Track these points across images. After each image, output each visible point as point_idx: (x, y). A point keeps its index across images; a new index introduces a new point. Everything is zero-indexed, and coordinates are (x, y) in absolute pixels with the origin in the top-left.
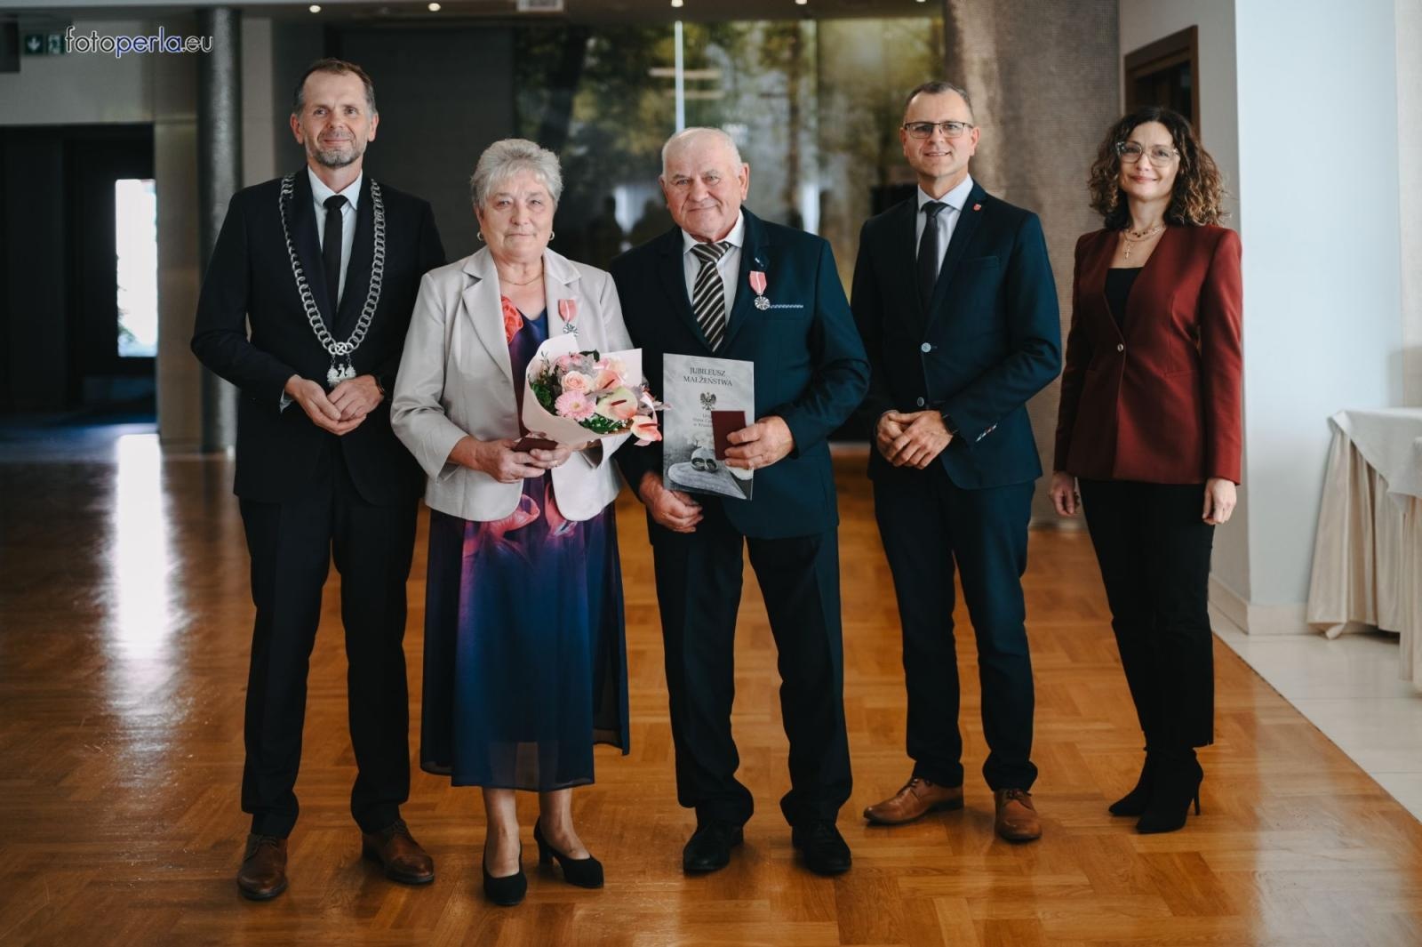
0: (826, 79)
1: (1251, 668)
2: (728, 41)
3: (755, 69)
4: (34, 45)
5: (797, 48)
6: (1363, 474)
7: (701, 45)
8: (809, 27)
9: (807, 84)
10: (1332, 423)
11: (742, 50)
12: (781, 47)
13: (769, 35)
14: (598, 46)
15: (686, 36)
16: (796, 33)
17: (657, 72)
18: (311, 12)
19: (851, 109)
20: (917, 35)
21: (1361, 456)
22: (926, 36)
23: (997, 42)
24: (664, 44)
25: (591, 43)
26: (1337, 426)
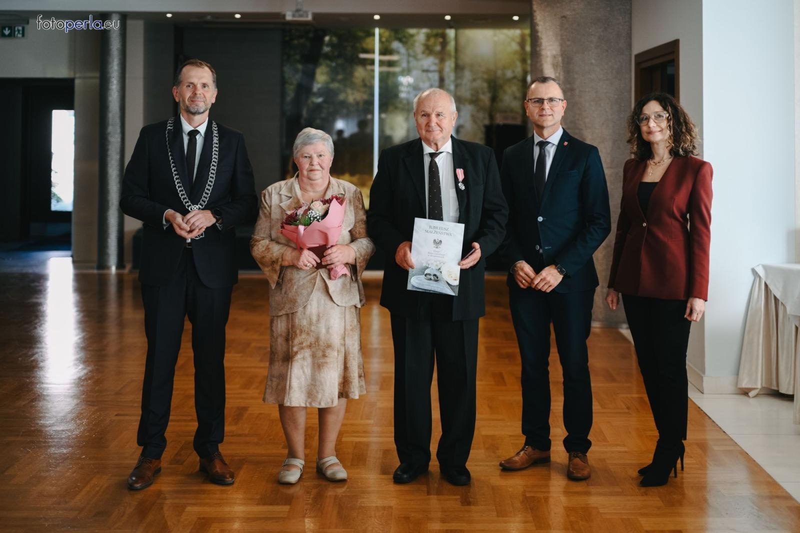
0: (460, 62)
1: (706, 414)
2: (404, 40)
3: (420, 56)
4: (7, 32)
5: (444, 44)
6: (773, 303)
7: (389, 41)
8: (451, 33)
9: (449, 65)
10: (754, 272)
11: (413, 45)
12: (435, 44)
13: (428, 37)
14: (330, 40)
15: (381, 36)
16: (444, 36)
17: (363, 56)
18: (166, 16)
19: (474, 80)
20: (513, 39)
21: (771, 291)
22: (518, 40)
23: (561, 45)
24: (368, 40)
25: (327, 38)
26: (757, 273)
